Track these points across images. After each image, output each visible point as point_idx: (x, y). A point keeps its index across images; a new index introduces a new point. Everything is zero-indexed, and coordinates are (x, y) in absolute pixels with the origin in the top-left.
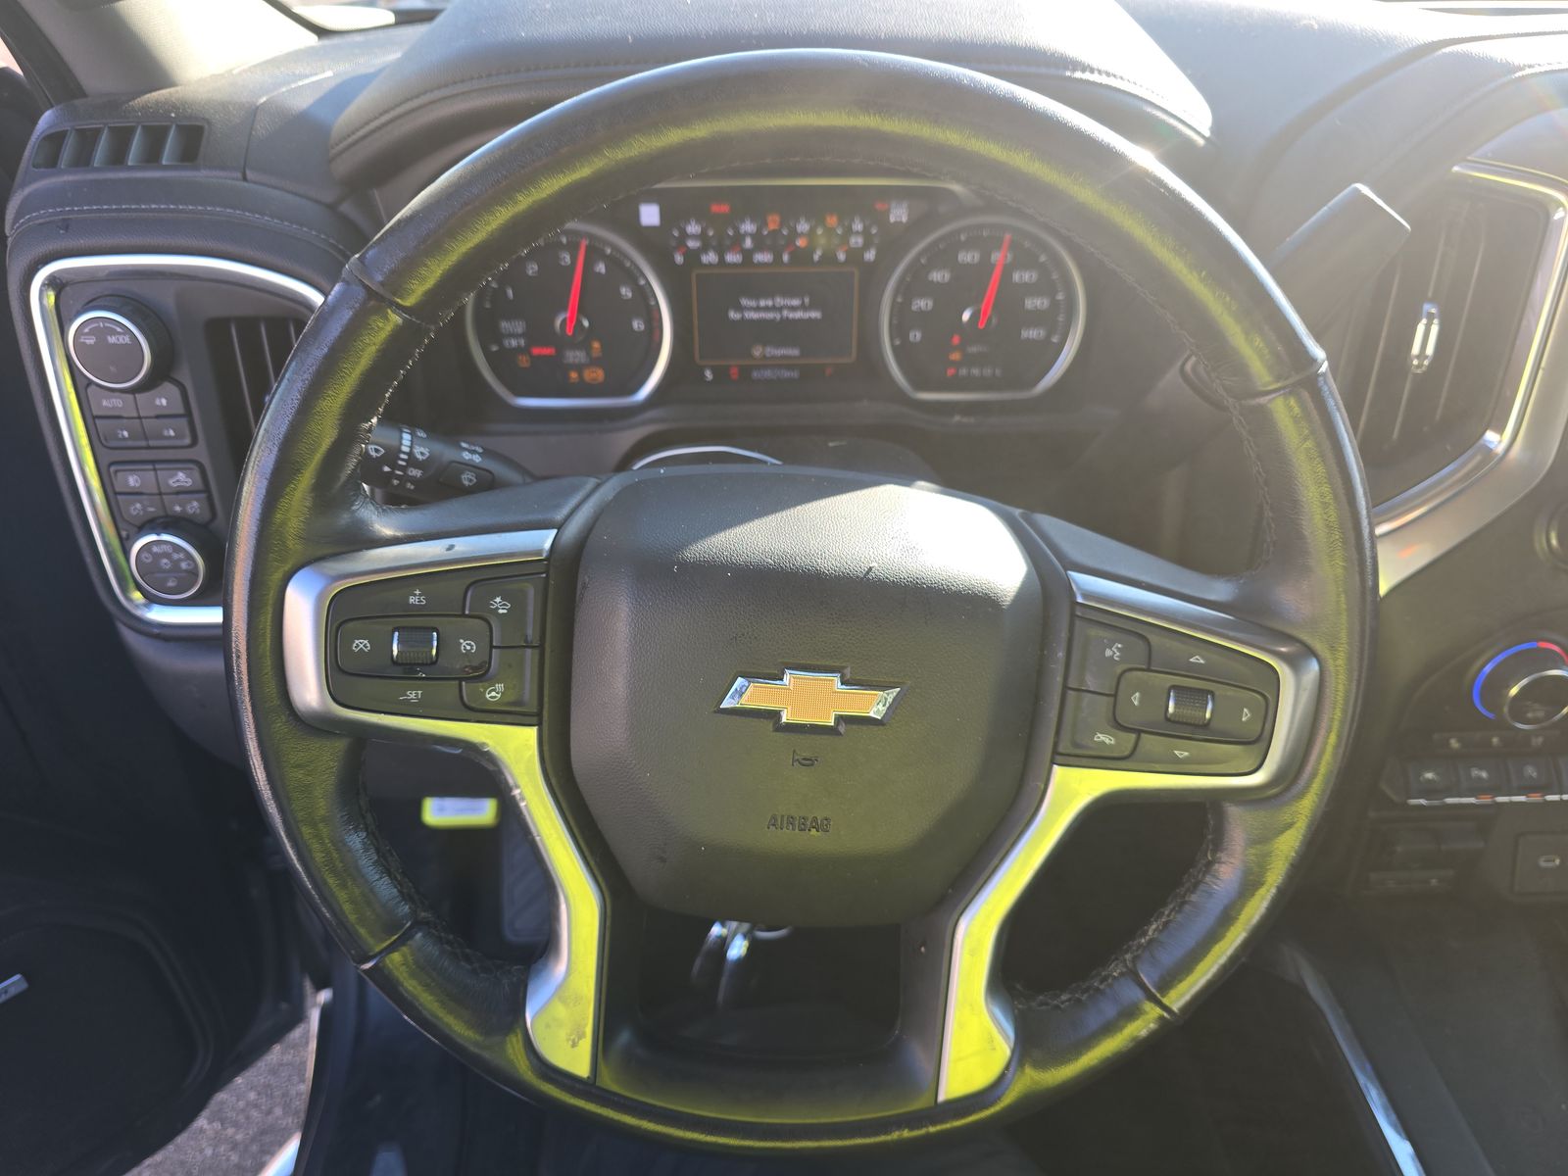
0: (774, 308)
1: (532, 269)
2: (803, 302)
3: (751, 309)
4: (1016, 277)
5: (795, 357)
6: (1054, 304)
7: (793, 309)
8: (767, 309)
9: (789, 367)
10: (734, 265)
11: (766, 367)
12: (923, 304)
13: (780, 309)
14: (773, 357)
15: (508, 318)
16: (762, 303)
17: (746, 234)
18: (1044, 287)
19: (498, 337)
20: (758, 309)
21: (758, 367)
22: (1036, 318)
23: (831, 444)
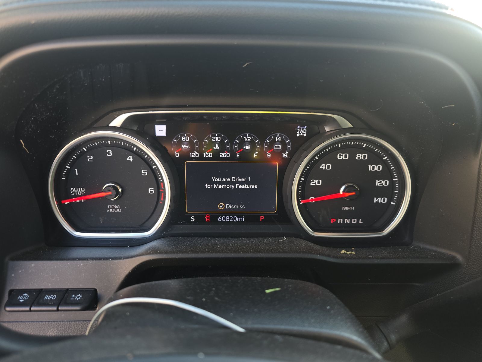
0: (230, 183)
1: (90, 158)
2: (248, 179)
3: (217, 183)
4: (370, 168)
5: (242, 210)
6: (392, 183)
7: (242, 183)
8: (226, 183)
9: (239, 215)
10: (208, 159)
11: (226, 215)
12: (316, 182)
13: (234, 183)
14: (230, 210)
15: (75, 187)
16: (224, 180)
17: (216, 142)
18: (386, 174)
19: (69, 196)
20: (221, 183)
21: (222, 215)
22: (382, 191)
23: (268, 291)
